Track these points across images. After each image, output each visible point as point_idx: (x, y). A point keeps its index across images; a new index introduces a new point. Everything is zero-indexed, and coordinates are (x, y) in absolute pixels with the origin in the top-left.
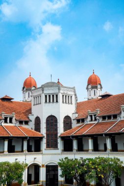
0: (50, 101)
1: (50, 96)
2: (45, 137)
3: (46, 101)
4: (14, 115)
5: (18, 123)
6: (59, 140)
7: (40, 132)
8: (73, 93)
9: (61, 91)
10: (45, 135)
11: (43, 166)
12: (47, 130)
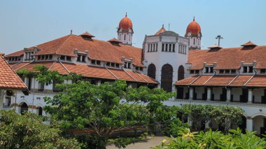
0: (166, 50)
1: (167, 45)
3: (163, 50)
5: (135, 69)
7: (155, 78)
8: (187, 44)
9: (179, 41)
10: (160, 82)
12: (162, 78)
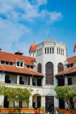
0: (48, 52)
1: (48, 49)
2: (45, 77)
3: (46, 52)
4: (24, 61)
5: (26, 67)
6: (55, 79)
7: (41, 73)
8: (64, 48)
9: (56, 46)
10: (45, 75)
11: (43, 96)
12: (46, 72)
